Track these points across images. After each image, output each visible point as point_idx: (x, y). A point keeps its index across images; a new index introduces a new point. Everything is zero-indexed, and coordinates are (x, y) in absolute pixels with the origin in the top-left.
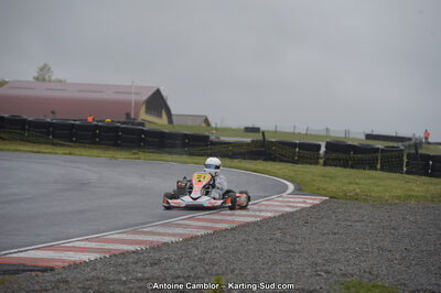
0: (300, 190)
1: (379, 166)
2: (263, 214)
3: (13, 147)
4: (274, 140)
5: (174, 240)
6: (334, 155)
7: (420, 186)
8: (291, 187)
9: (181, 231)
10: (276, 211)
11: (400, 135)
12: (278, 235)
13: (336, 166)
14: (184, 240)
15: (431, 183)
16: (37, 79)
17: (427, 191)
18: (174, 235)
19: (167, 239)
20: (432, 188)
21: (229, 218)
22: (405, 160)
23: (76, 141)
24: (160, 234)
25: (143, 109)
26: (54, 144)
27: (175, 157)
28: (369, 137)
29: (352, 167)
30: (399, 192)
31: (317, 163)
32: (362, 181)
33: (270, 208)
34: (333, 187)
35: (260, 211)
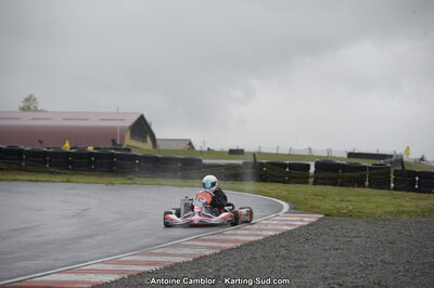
0: (295, 209)
1: (367, 183)
2: (264, 233)
3: (11, 177)
4: (264, 161)
5: (184, 259)
6: (323, 175)
7: (409, 201)
8: (286, 206)
9: (190, 251)
10: (276, 230)
11: (381, 152)
12: (284, 252)
13: (325, 184)
14: (195, 260)
15: (420, 199)
16: (23, 109)
17: (417, 206)
18: (184, 256)
19: (178, 260)
20: (421, 203)
21: (233, 238)
22: (393, 177)
23: (72, 169)
24: (170, 255)
25: (128, 135)
26: (51, 173)
27: (170, 181)
28: (351, 155)
29: (341, 186)
30: (391, 208)
31: (307, 183)
32: (353, 199)
33: (270, 227)
34: (327, 205)
35: (261, 230)
